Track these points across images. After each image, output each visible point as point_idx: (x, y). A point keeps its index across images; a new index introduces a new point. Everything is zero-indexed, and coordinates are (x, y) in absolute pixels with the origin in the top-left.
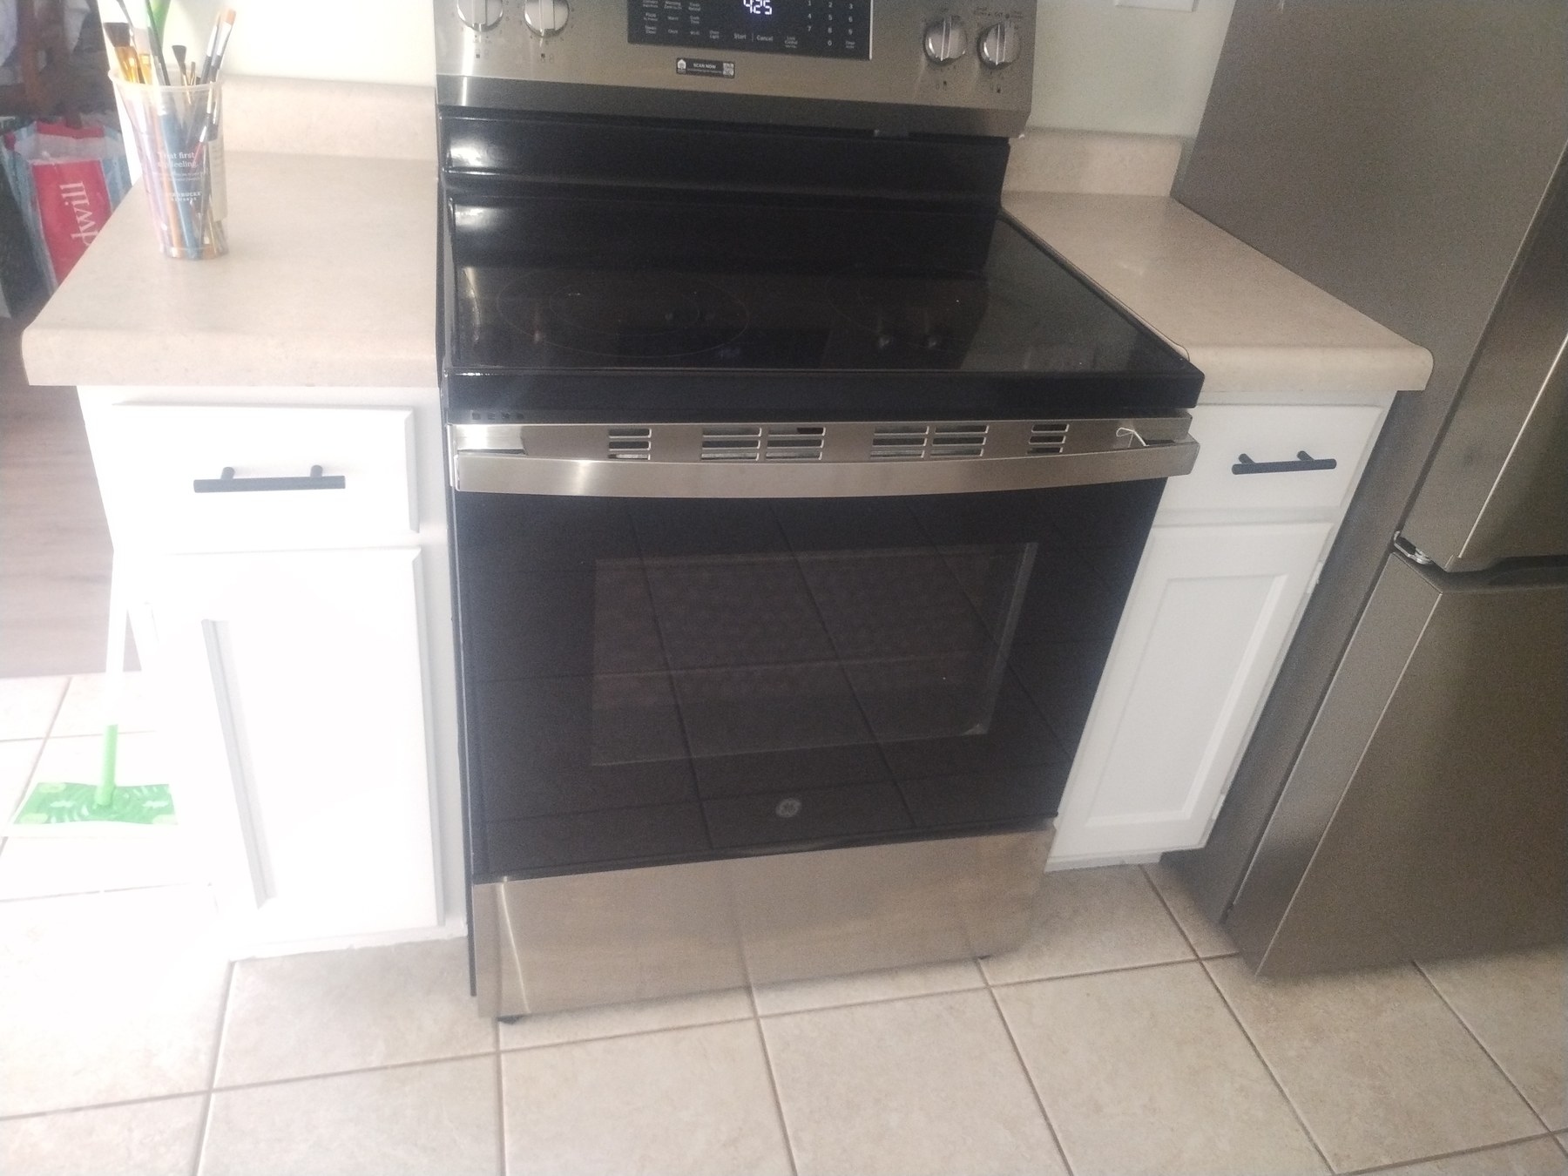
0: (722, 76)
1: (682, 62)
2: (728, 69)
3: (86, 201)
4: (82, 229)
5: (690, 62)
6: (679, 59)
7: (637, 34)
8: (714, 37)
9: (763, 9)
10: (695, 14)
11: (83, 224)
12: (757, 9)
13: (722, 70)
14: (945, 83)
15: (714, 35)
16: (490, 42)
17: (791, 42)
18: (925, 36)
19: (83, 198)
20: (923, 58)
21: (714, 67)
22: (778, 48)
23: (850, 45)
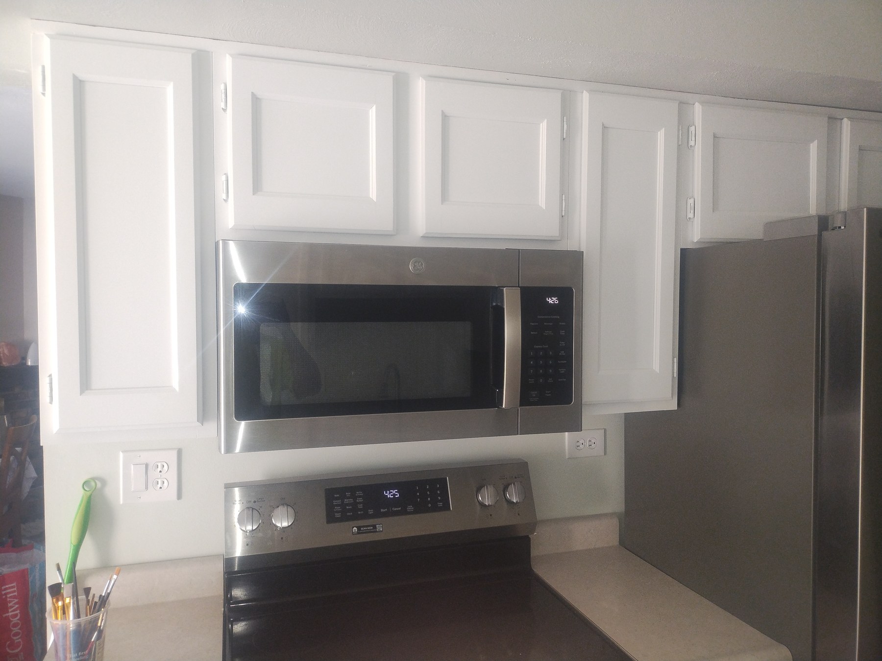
0: (376, 531)
1: (355, 528)
2: (379, 528)
3: (16, 594)
4: (10, 610)
5: (359, 528)
6: (353, 527)
7: (331, 519)
8: (371, 513)
9: (394, 495)
10: (360, 503)
11: (12, 607)
12: (391, 495)
13: (376, 528)
14: (491, 515)
15: (371, 512)
16: (254, 536)
17: (410, 508)
18: (477, 495)
19: (14, 592)
20: (477, 504)
21: (372, 528)
22: (404, 512)
23: (440, 504)
